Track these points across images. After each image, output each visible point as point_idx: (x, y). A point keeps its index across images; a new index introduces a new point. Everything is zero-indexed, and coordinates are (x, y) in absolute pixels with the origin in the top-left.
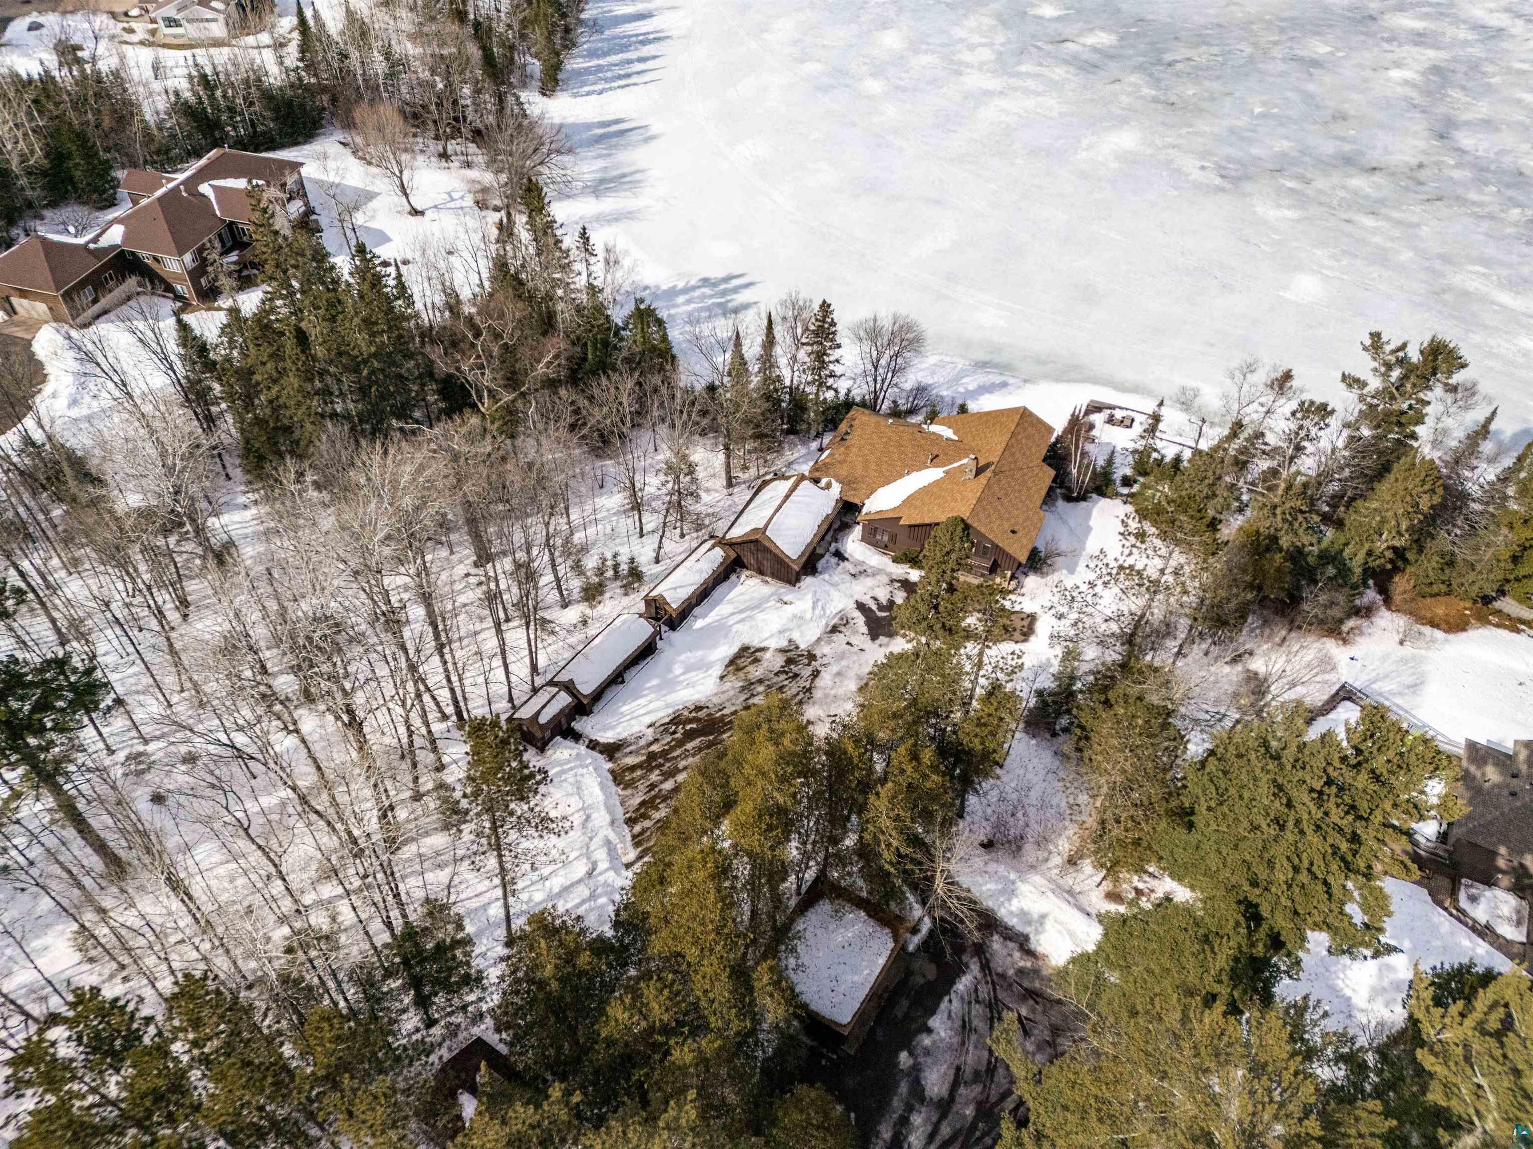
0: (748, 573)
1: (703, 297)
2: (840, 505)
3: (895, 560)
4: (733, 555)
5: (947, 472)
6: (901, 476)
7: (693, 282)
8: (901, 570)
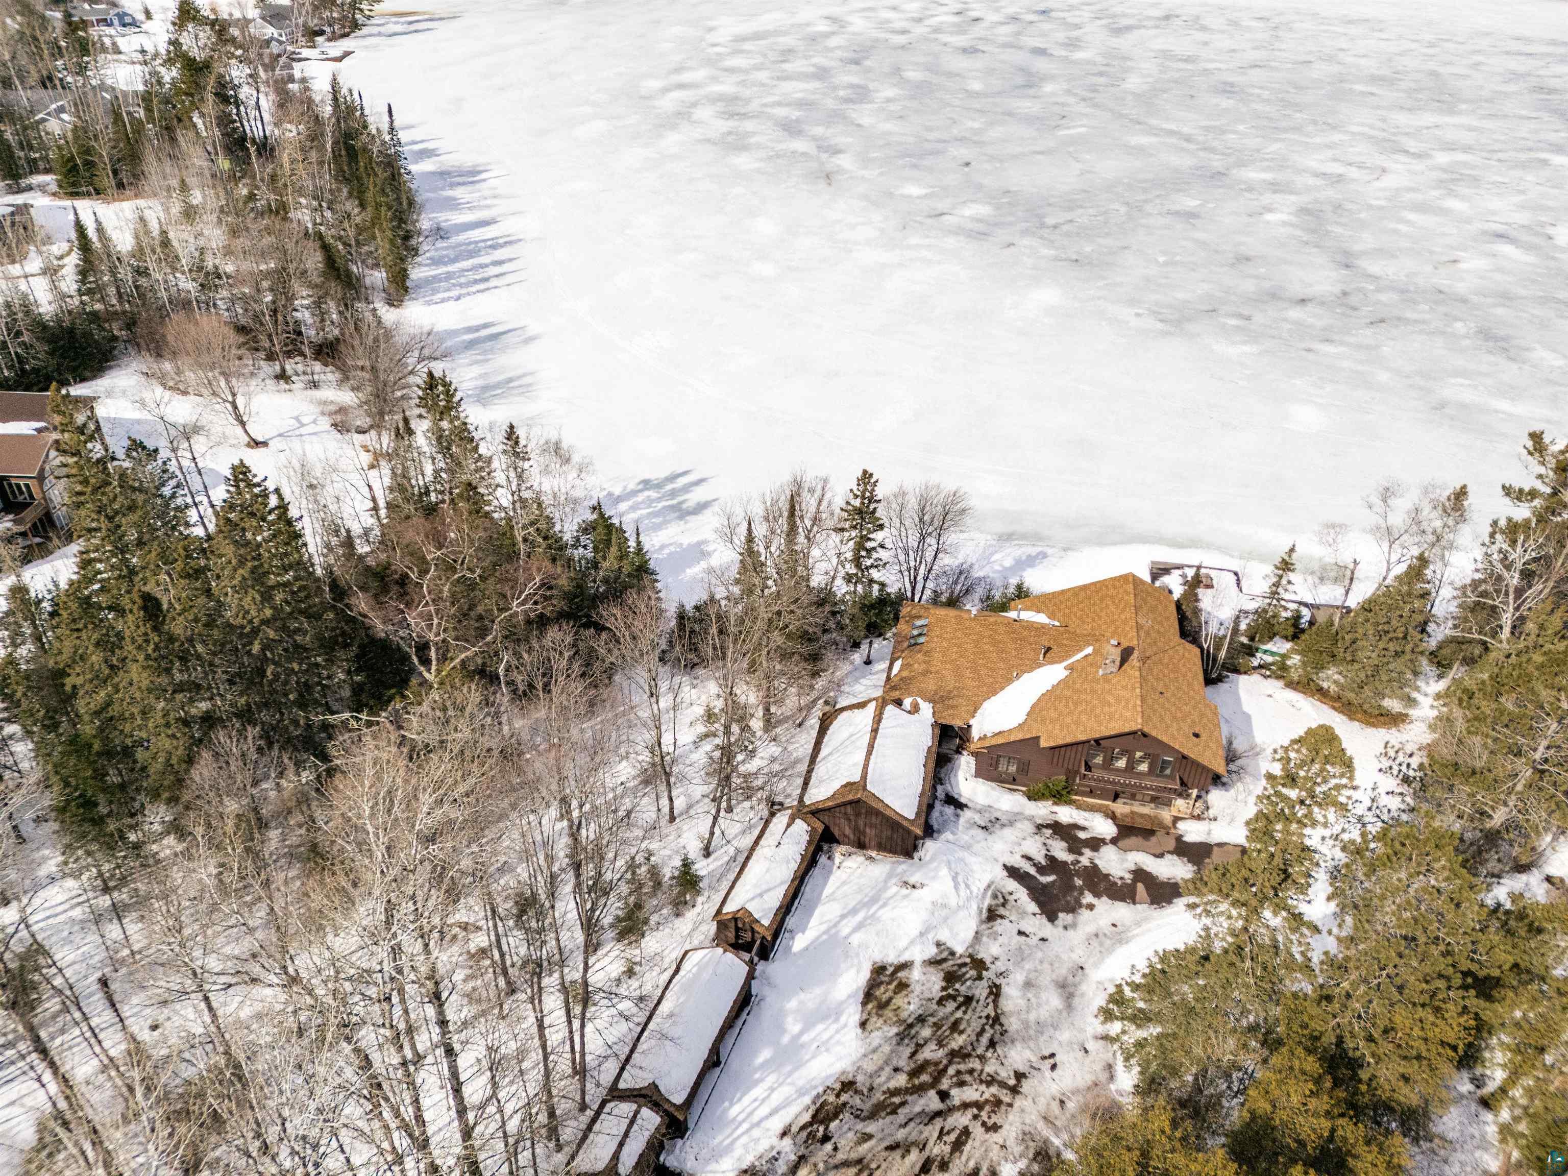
0: (842, 849)
1: (650, 501)
2: (938, 732)
3: (1032, 796)
4: (820, 827)
5: (1070, 668)
6: (1009, 681)
7: (632, 486)
8: (1043, 810)
